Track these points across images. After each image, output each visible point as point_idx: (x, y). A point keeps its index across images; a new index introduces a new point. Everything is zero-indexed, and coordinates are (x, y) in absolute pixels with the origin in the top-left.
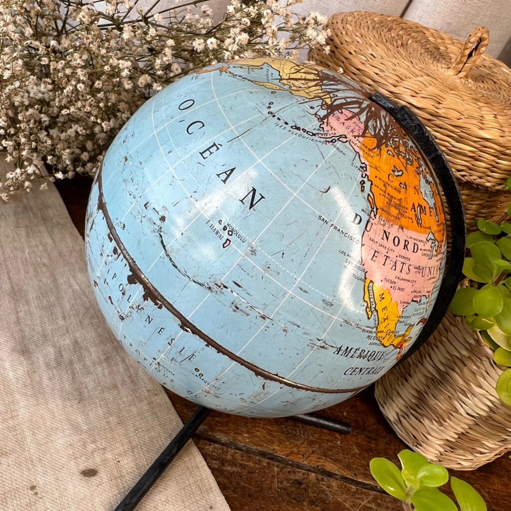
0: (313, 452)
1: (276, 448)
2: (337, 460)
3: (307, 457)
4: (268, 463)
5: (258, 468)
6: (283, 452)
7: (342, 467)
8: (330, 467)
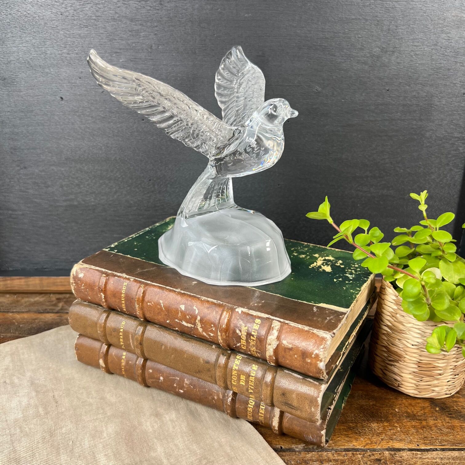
0: (382, 439)
1: (355, 444)
2: (401, 440)
3: (379, 444)
4: (353, 454)
5: (346, 459)
6: (360, 445)
7: (407, 444)
8: (397, 445)
